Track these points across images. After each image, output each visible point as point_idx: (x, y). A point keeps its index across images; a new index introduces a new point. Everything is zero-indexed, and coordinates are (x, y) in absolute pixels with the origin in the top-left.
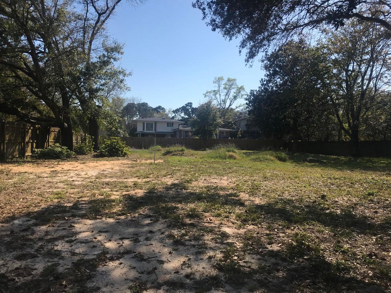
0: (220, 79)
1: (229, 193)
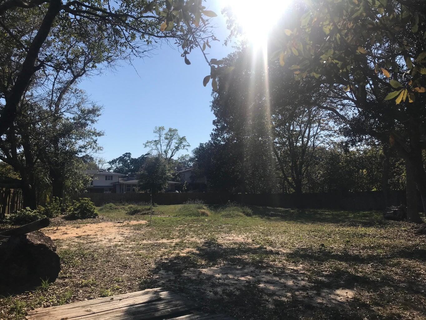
0: (161, 129)
1: (255, 246)
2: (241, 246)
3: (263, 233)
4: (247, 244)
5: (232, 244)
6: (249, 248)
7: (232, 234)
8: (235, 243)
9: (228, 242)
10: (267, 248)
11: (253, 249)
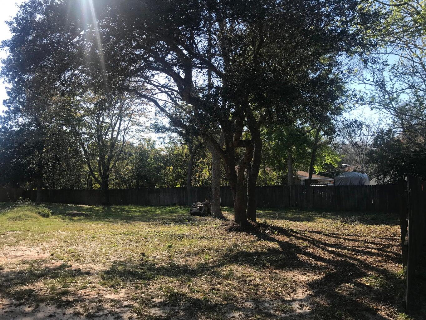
1: (55, 264)
2: (33, 266)
3: (65, 242)
4: (43, 261)
5: (19, 264)
6: (46, 268)
7: (21, 247)
8: (24, 263)
9: (14, 260)
10: (73, 266)
11: (52, 269)
